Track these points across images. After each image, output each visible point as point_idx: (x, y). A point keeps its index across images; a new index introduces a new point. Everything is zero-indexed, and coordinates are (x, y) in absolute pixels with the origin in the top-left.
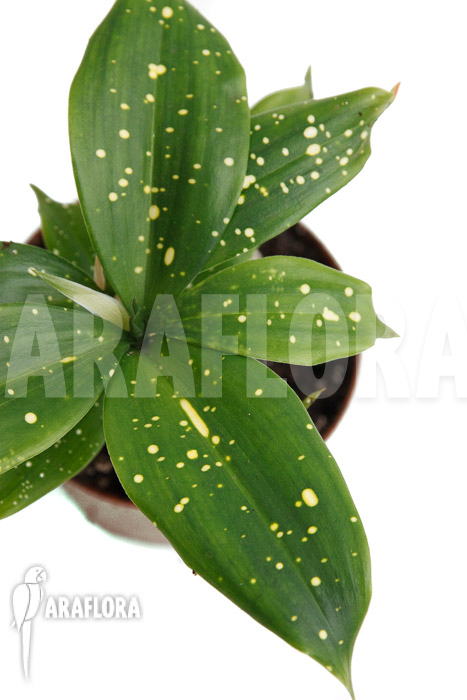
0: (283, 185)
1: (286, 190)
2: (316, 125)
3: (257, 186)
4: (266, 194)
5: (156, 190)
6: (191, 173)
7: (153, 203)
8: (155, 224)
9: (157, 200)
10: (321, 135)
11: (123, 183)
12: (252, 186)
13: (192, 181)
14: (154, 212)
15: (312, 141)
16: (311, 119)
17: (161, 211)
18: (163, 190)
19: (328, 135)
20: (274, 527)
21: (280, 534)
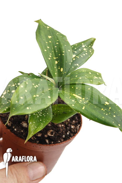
0: (81, 56)
1: (82, 57)
2: (84, 45)
3: (76, 56)
4: (79, 58)
5: (56, 58)
6: (63, 53)
7: (56, 61)
8: (57, 64)
9: (57, 60)
10: (85, 46)
11: (50, 56)
12: (75, 57)
13: (63, 55)
14: (56, 62)
15: (84, 48)
16: (83, 44)
17: (58, 62)
18: (57, 58)
19: (87, 46)
20: (102, 109)
21: (104, 110)
